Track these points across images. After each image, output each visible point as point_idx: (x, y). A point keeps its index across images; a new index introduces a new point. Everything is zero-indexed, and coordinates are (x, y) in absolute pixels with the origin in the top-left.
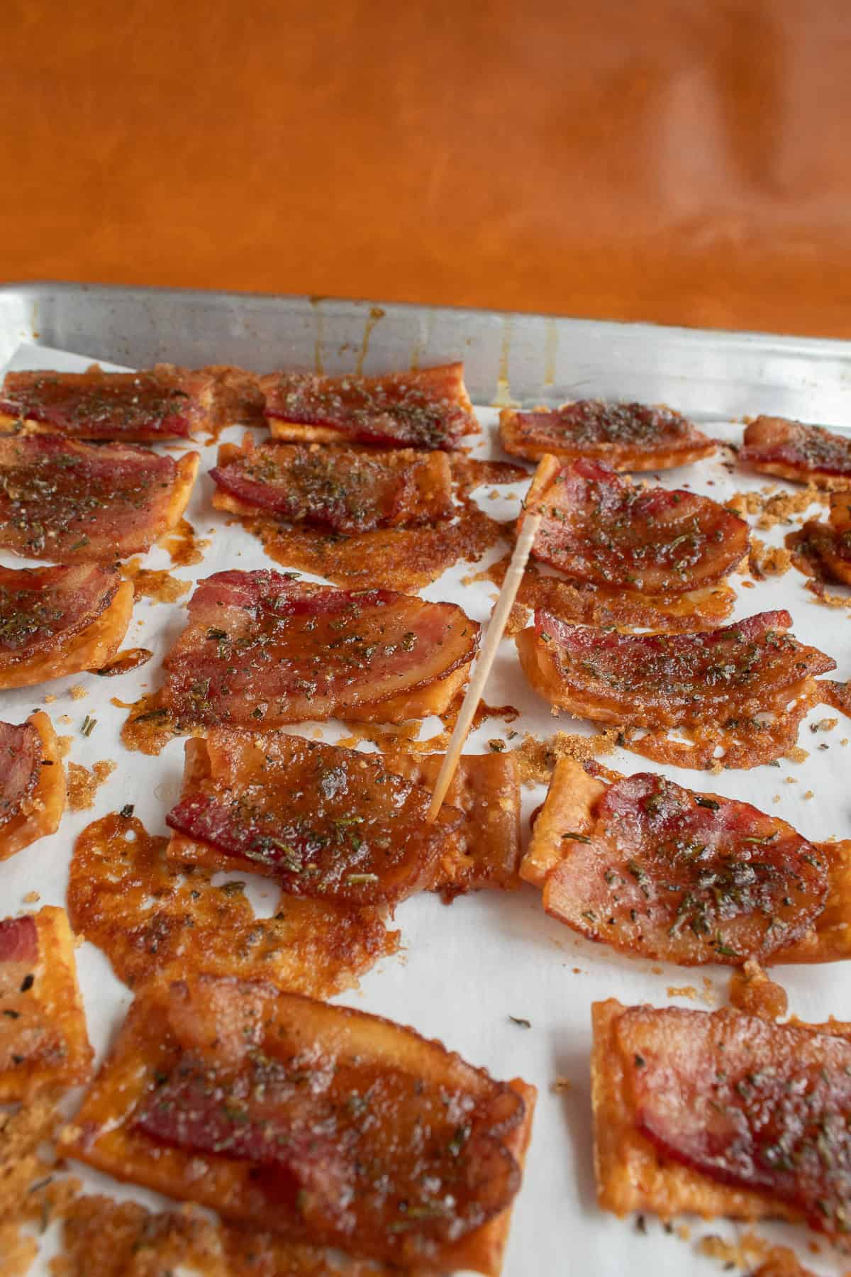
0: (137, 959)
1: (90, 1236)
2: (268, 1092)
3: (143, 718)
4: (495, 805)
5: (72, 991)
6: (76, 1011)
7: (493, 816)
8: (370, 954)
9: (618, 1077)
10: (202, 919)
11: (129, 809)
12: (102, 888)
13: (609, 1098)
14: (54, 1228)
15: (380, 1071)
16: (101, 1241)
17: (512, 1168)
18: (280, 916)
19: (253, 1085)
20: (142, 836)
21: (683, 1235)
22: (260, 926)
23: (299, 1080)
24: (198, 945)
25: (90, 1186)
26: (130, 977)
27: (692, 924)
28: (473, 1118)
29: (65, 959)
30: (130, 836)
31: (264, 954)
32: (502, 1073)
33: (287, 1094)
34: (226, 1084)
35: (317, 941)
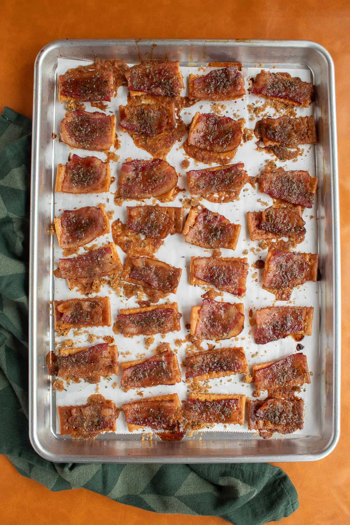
0: (126, 248)
1: (127, 289)
2: (147, 272)
3: (117, 198)
4: (179, 219)
5: (117, 256)
6: (119, 259)
7: (179, 220)
8: (160, 246)
9: (193, 268)
10: (134, 241)
11: (119, 219)
12: (118, 236)
13: (192, 271)
14: (122, 287)
15: (161, 268)
16: (129, 290)
17: (178, 283)
18: (145, 239)
19: (144, 271)
20: (122, 225)
21: (200, 287)
22: (143, 241)
23: (150, 269)
24: (134, 246)
25: (126, 283)
26: (125, 251)
27: (208, 243)
28: (173, 275)
29: (115, 251)
30: (120, 224)
31: (144, 247)
32: (177, 267)
33: (149, 271)
34: (141, 271)
35: (152, 244)
